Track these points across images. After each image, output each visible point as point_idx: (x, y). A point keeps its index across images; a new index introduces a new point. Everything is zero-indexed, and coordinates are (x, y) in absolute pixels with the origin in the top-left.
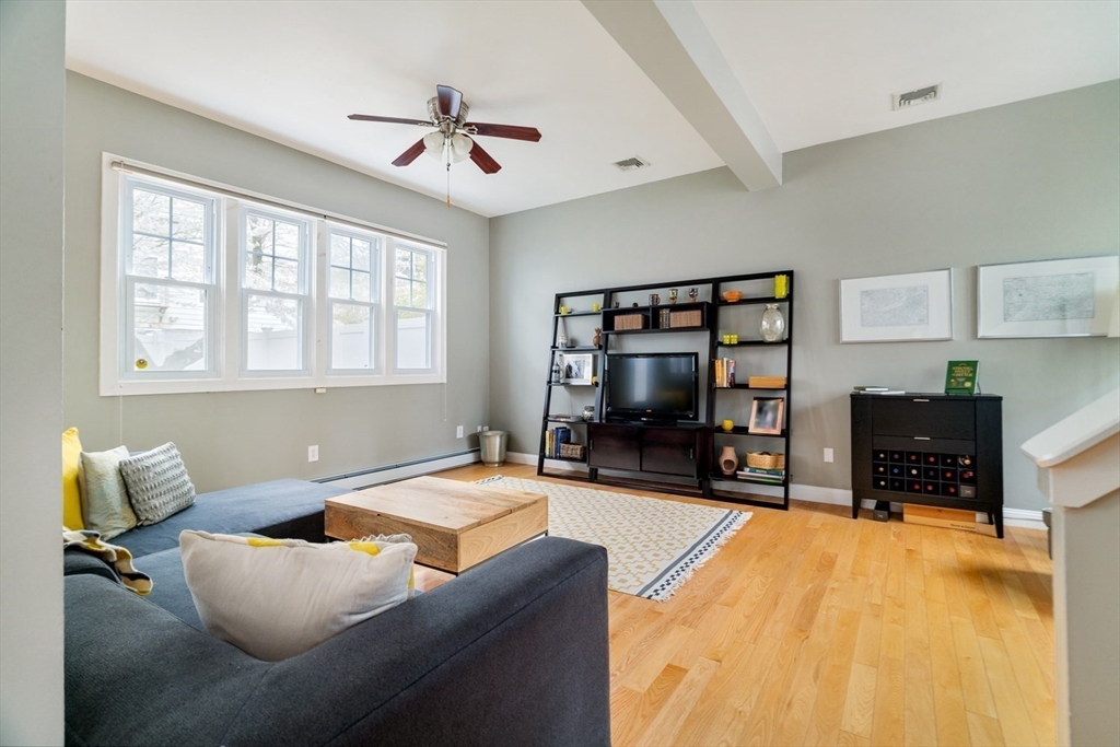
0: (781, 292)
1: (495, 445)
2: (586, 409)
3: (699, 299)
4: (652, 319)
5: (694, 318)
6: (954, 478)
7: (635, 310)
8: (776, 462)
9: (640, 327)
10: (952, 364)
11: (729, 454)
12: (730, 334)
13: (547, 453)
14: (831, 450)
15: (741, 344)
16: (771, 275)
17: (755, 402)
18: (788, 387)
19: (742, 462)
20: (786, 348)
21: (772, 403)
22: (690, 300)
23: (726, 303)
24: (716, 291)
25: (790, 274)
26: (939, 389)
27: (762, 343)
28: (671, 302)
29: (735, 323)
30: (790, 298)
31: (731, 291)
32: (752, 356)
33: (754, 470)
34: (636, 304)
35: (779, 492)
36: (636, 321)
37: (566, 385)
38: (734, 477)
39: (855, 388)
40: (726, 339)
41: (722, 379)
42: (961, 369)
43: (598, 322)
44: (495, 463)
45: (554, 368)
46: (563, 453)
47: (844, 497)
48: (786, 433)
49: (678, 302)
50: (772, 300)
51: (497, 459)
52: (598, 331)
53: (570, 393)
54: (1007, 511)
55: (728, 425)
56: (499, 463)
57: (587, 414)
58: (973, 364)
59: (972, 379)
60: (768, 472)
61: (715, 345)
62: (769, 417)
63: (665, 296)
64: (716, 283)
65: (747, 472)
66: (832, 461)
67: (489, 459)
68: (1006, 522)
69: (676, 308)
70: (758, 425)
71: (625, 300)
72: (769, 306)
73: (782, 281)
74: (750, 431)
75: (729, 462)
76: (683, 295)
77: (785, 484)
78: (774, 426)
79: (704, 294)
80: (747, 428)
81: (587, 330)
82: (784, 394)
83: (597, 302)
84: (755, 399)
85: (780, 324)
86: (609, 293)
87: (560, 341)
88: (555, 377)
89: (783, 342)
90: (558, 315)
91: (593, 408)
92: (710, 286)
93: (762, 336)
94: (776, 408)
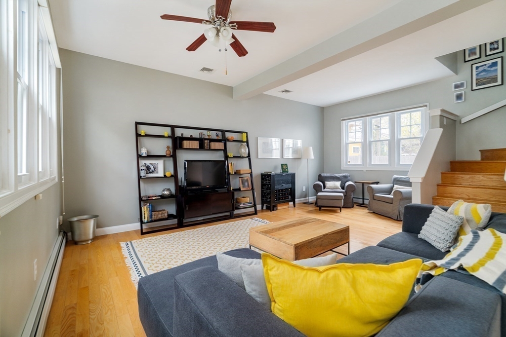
0: (245, 140)
1: (89, 225)
2: (165, 190)
3: (219, 138)
4: (202, 143)
5: (220, 146)
6: (288, 195)
7: (191, 139)
8: (250, 199)
9: (199, 148)
10: (282, 165)
12: (231, 153)
13: (145, 220)
15: (234, 157)
16: (241, 133)
18: (251, 173)
21: (245, 179)
22: (216, 138)
23: (228, 140)
24: (223, 135)
25: (246, 133)
26: (279, 171)
27: (240, 157)
28: (207, 137)
29: (232, 149)
30: (247, 141)
31: (228, 135)
33: (244, 204)
34: (192, 136)
36: (196, 144)
38: (238, 208)
40: (230, 155)
42: (284, 167)
43: (169, 142)
44: (88, 240)
45: (140, 168)
46: (154, 217)
47: (260, 207)
49: (212, 138)
50: (242, 141)
51: (91, 237)
52: (168, 147)
54: (296, 201)
56: (92, 240)
57: (166, 193)
58: (286, 165)
59: (287, 168)
60: (248, 203)
61: (227, 157)
62: (246, 184)
63: (206, 134)
64: (223, 132)
65: (241, 205)
67: (83, 238)
68: (296, 203)
69: (211, 140)
70: (243, 187)
71: (187, 133)
73: (244, 135)
76: (213, 135)
77: (254, 206)
78: (249, 187)
79: (220, 136)
81: (162, 146)
82: (249, 175)
83: (167, 132)
86: (173, 128)
87: (144, 152)
88: (143, 174)
89: (247, 157)
90: (138, 135)
91: (169, 190)
92: (221, 133)
93: (241, 154)
94: (247, 180)
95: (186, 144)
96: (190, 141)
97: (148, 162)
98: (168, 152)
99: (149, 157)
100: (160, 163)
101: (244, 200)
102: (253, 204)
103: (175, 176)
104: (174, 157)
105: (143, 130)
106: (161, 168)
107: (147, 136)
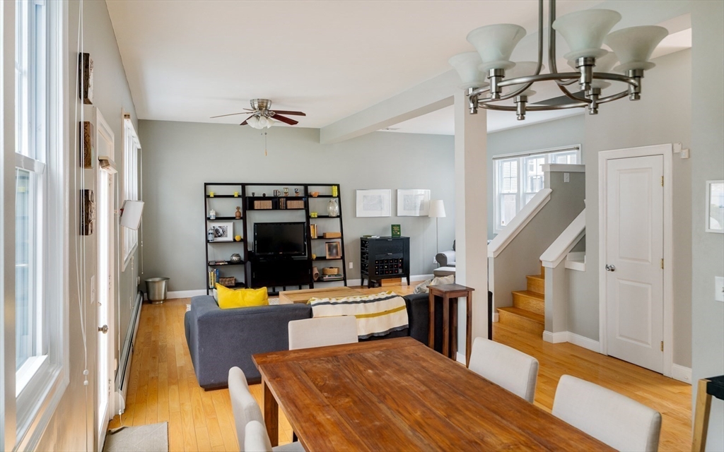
0: (335, 194)
1: (162, 287)
2: (234, 255)
3: (299, 194)
4: (277, 203)
5: (300, 204)
6: (397, 267)
7: (264, 198)
8: (339, 271)
9: (271, 207)
10: (393, 226)
11: (316, 271)
12: (314, 212)
13: (211, 286)
14: (353, 264)
15: (318, 217)
16: (330, 185)
17: (327, 245)
18: (342, 236)
19: (323, 273)
20: (339, 219)
21: (334, 244)
22: (295, 195)
23: (311, 196)
24: (306, 190)
25: (338, 186)
26: (390, 235)
27: (327, 217)
28: (284, 195)
29: (316, 206)
30: (339, 196)
31: (312, 190)
32: (322, 222)
33: (329, 276)
34: (264, 194)
36: (269, 204)
38: (320, 281)
39: (363, 236)
40: (312, 214)
41: (313, 234)
42: (396, 228)
43: (239, 202)
44: (160, 301)
45: (208, 232)
47: (359, 282)
48: (343, 257)
49: (289, 195)
50: (331, 196)
51: (163, 297)
52: (238, 208)
54: (411, 277)
55: (314, 256)
56: (163, 300)
57: (235, 258)
58: (399, 226)
59: (399, 231)
60: (336, 275)
61: (308, 217)
62: (334, 251)
63: (282, 191)
64: (306, 186)
65: (327, 277)
67: (157, 298)
68: (411, 281)
69: (289, 198)
70: (330, 255)
71: (256, 191)
72: (331, 199)
73: (335, 188)
74: (326, 258)
75: (317, 275)
76: (291, 191)
77: (345, 279)
78: (337, 255)
79: (301, 191)
82: (340, 240)
83: (237, 191)
84: (326, 243)
85: (337, 208)
86: (244, 186)
87: (212, 214)
88: (210, 237)
89: (338, 217)
90: (207, 196)
91: (238, 255)
92: (302, 187)
93: (329, 213)
94: (336, 247)
95: (257, 204)
96: (262, 201)
97: (217, 225)
98: (238, 214)
99: (218, 219)
100: (229, 226)
101: (330, 271)
102: (343, 276)
103: (244, 240)
104: (244, 218)
105: (213, 190)
106: (230, 231)
107: (215, 196)
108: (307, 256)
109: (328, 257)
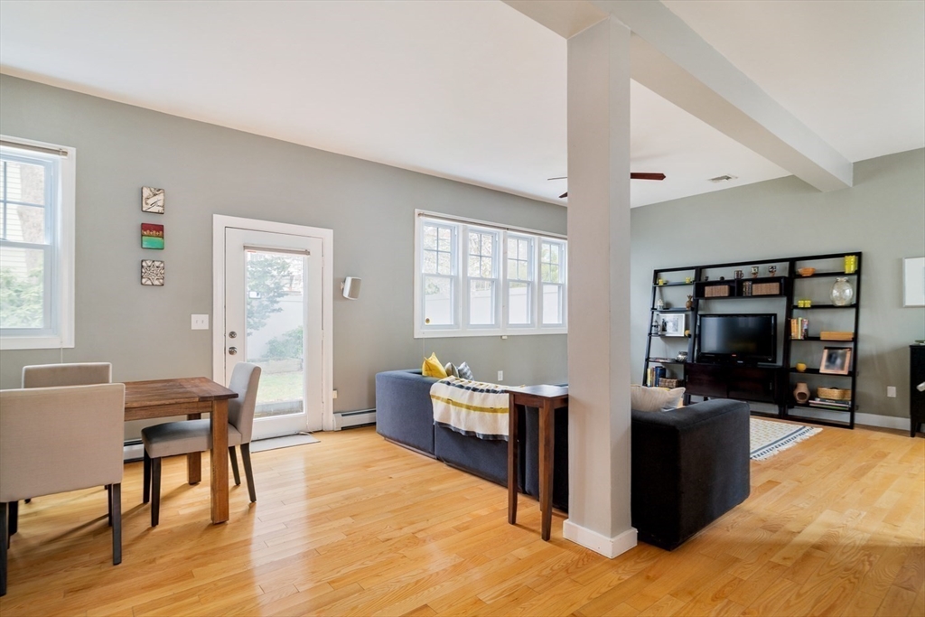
0: (850, 269)
2: (680, 353)
3: (778, 274)
4: (736, 289)
5: (774, 288)
7: (722, 282)
8: (843, 395)
9: (727, 295)
11: (802, 388)
12: (804, 300)
13: (649, 382)
14: (894, 388)
15: (814, 307)
16: (842, 255)
17: (826, 351)
18: (855, 339)
19: (814, 395)
20: (853, 311)
21: (840, 351)
22: (770, 275)
23: (800, 276)
24: (792, 268)
25: (859, 255)
27: (832, 307)
28: (753, 277)
29: (807, 293)
30: (858, 272)
31: (805, 268)
32: (823, 317)
33: (824, 400)
34: (722, 278)
35: (845, 418)
36: (724, 290)
37: (663, 337)
38: (807, 405)
39: (917, 341)
40: (804, 302)
41: (797, 332)
45: (654, 324)
47: (905, 423)
48: (853, 374)
49: (759, 276)
50: (842, 274)
52: (690, 297)
53: (665, 342)
55: (802, 367)
57: (681, 357)
60: (837, 401)
61: (791, 308)
62: (839, 361)
63: (747, 272)
64: (792, 262)
65: (818, 401)
66: (894, 396)
69: (756, 281)
70: (827, 367)
71: (713, 275)
72: (839, 279)
73: (852, 259)
74: (821, 371)
75: (802, 395)
76: (763, 271)
77: (852, 410)
78: (842, 367)
79: (782, 270)
80: (819, 370)
81: (681, 297)
82: (852, 345)
84: (826, 348)
85: (849, 292)
86: (699, 269)
88: (655, 331)
89: (852, 306)
90: (656, 285)
91: (684, 353)
92: (787, 264)
93: (833, 301)
94: (842, 355)
95: (708, 291)
96: (714, 287)
98: (690, 304)
100: (681, 318)
101: (825, 393)
102: (849, 405)
104: (695, 309)
107: (666, 284)
108: (780, 363)
109: (823, 370)
